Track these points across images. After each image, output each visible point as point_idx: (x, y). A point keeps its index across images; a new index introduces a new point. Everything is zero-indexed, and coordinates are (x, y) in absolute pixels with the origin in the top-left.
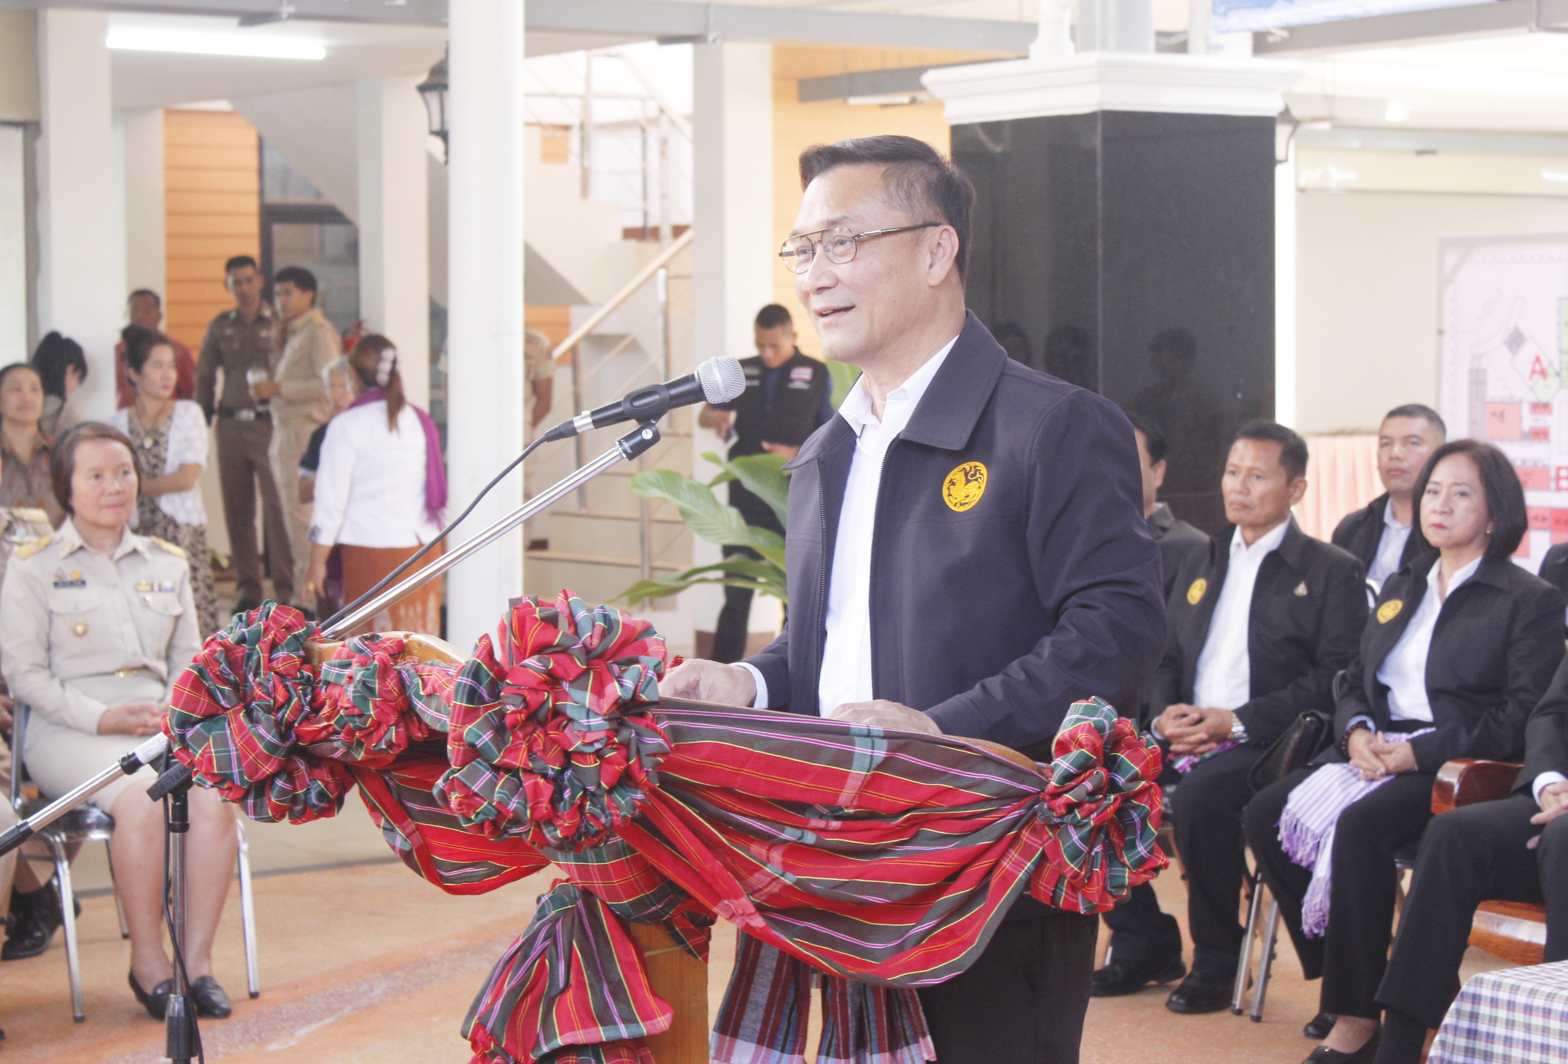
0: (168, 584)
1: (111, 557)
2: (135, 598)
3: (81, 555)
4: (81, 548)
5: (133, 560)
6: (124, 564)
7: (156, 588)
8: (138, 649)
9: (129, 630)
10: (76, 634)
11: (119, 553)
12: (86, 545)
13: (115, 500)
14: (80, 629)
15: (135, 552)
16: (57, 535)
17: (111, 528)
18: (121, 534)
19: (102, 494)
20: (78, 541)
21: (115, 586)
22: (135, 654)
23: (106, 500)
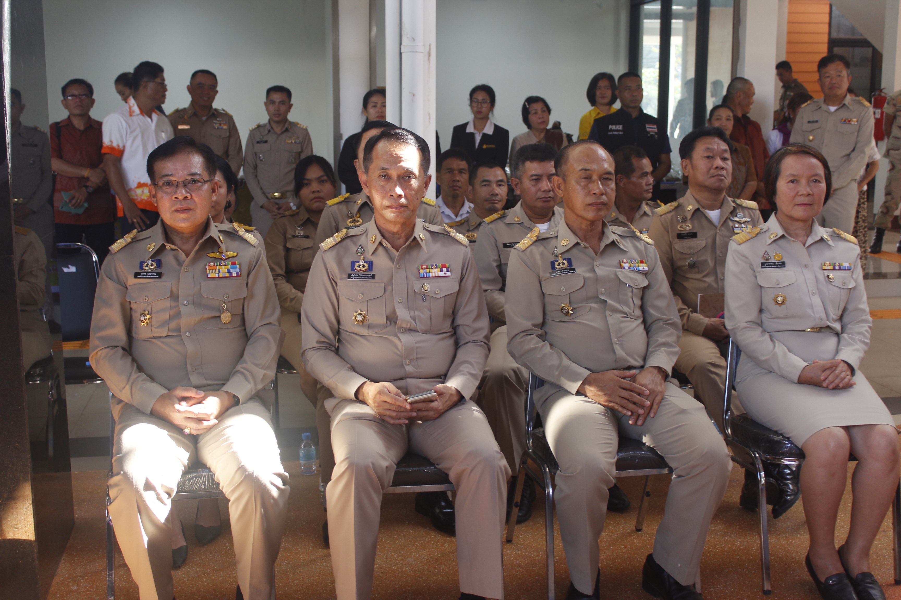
0: (846, 264)
1: (804, 245)
2: (821, 276)
3: (782, 242)
4: (783, 237)
5: (821, 245)
6: (813, 248)
7: (837, 268)
8: (824, 316)
9: (816, 300)
10: (777, 303)
11: (810, 241)
12: (786, 235)
13: (806, 200)
14: (780, 299)
15: (822, 239)
16: (764, 226)
17: (804, 221)
18: (812, 226)
19: (797, 194)
20: (781, 232)
21: (806, 266)
22: (821, 319)
23: (800, 200)
